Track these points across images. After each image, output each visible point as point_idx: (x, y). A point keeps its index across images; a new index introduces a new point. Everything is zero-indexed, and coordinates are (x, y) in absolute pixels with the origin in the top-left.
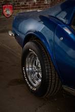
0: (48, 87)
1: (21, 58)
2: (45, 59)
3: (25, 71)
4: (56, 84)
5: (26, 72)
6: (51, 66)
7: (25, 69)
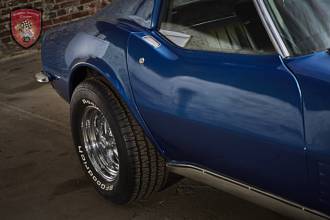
0: (135, 173)
1: (71, 134)
2: (116, 112)
3: (85, 153)
4: (153, 164)
5: (86, 156)
6: (132, 126)
7: (83, 149)
